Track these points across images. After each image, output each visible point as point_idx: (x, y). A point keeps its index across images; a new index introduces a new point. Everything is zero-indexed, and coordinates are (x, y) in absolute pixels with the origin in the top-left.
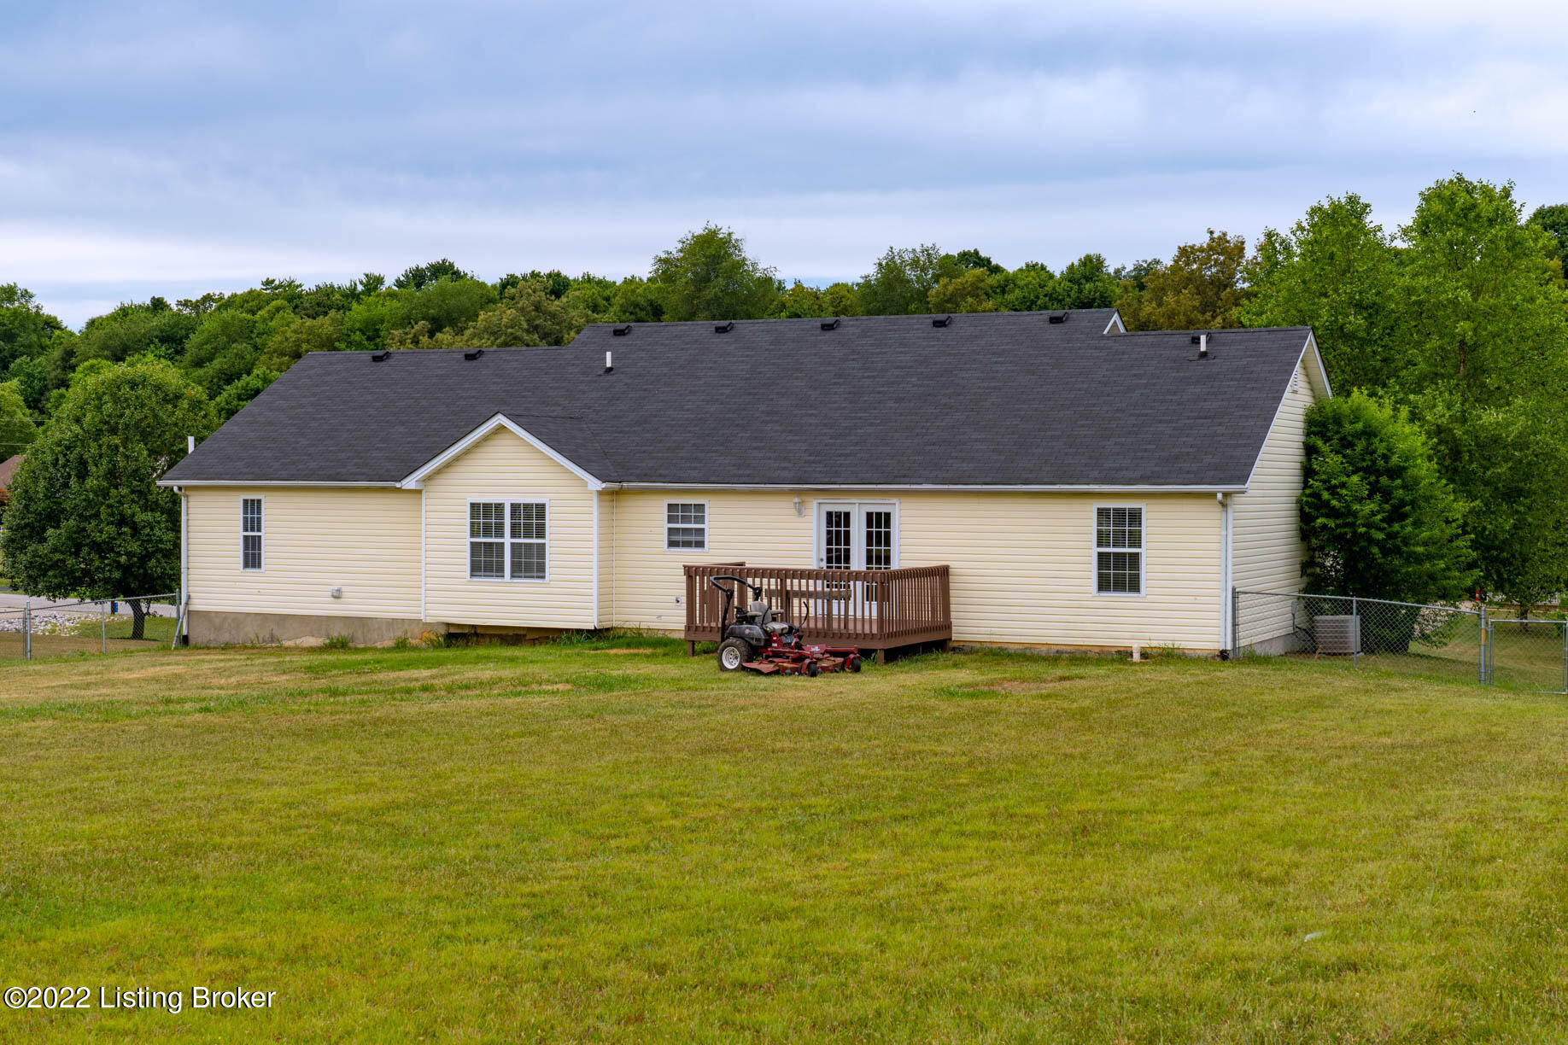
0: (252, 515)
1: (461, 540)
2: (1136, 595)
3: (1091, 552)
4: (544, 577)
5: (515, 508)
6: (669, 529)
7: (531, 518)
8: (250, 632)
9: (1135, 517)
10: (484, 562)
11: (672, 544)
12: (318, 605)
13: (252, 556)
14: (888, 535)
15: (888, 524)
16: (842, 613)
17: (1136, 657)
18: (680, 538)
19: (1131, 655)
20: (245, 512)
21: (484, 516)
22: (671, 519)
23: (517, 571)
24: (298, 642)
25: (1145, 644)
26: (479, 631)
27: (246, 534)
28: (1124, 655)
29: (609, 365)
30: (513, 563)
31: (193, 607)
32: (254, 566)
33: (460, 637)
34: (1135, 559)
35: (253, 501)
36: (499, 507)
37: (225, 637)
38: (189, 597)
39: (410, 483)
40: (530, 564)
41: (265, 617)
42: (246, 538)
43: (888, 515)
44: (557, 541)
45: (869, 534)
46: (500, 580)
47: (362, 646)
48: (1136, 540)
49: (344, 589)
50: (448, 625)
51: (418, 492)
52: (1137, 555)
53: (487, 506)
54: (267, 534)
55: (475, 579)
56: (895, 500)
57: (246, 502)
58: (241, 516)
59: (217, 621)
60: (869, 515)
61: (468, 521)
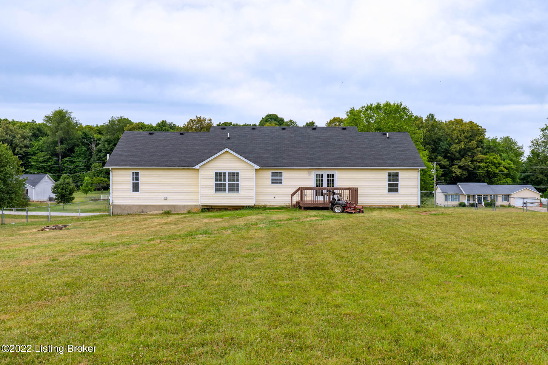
0: (136, 176)
1: (213, 183)
2: (397, 193)
3: (386, 183)
4: (239, 192)
5: (230, 173)
6: (272, 179)
7: (235, 176)
8: (135, 210)
9: (397, 174)
10: (220, 188)
11: (272, 183)
12: (160, 202)
13: (136, 188)
14: (333, 180)
15: (333, 177)
16: (323, 199)
17: (400, 207)
18: (275, 181)
19: (399, 207)
20: (133, 176)
21: (219, 176)
22: (272, 176)
23: (230, 190)
24: (152, 212)
25: (402, 204)
26: (213, 207)
27: (133, 182)
28: (397, 207)
29: (229, 137)
30: (229, 189)
31: (114, 204)
32: (136, 191)
33: (207, 209)
34: (397, 185)
35: (136, 173)
36: (225, 174)
37: (126, 212)
38: (113, 201)
39: (197, 167)
40: (235, 188)
41: (140, 206)
42: (133, 183)
43: (333, 175)
44: (243, 182)
45: (328, 180)
46: (225, 193)
47: (174, 213)
48: (397, 180)
49: (168, 197)
50: (203, 206)
51: (198, 170)
52: (398, 183)
53: (221, 173)
54: (140, 182)
55: (217, 193)
56: (336, 171)
57: (133, 173)
58: (132, 177)
59: (123, 207)
60: (328, 175)
61: (214, 177)
